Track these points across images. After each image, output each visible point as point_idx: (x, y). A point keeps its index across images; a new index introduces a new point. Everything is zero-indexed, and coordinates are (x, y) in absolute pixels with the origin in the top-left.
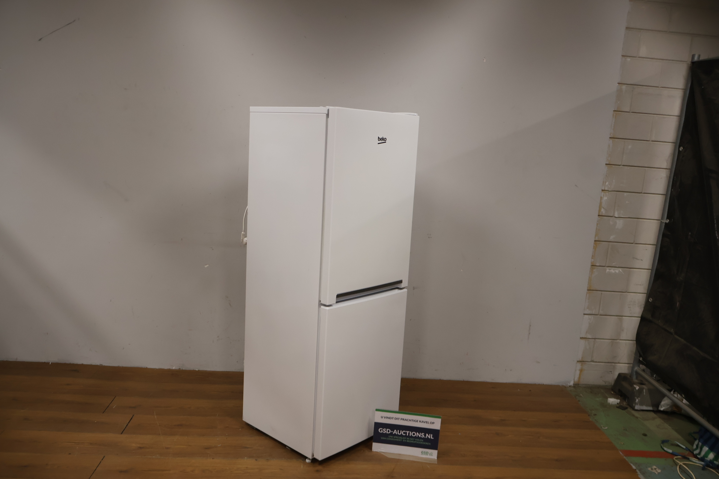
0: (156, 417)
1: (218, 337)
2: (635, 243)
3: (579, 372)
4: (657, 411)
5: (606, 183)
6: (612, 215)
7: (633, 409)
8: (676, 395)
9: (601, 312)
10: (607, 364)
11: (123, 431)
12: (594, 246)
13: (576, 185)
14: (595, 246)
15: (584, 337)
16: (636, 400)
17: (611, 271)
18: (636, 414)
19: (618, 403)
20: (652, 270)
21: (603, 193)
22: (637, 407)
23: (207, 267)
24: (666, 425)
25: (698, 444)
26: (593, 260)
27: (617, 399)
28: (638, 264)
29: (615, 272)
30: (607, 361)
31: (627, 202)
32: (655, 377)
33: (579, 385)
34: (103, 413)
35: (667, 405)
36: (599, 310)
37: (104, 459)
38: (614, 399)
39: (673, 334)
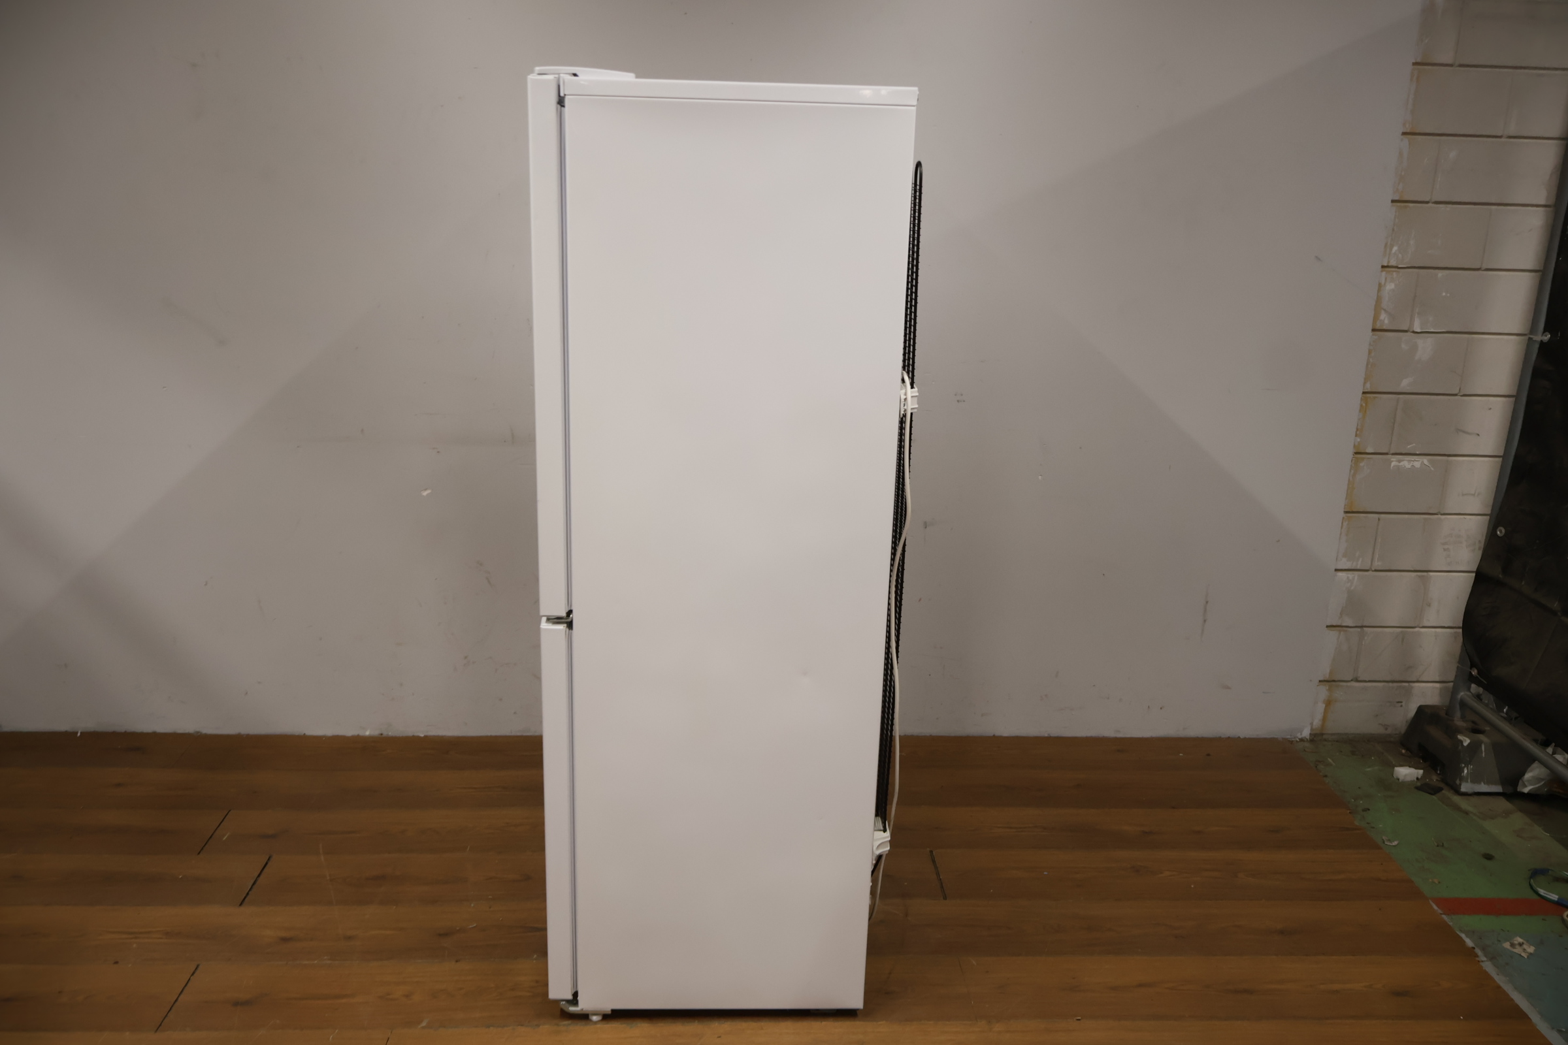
0: (322, 858)
1: (465, 657)
2: (1461, 394)
3: (1324, 705)
4: (1512, 794)
5: (1391, 250)
6: (1405, 328)
7: (1457, 792)
8: (1559, 757)
9: (1377, 564)
10: (1391, 684)
11: (245, 897)
12: (1361, 406)
13: (1317, 258)
14: (1364, 405)
15: (1335, 623)
16: (1463, 772)
17: (1402, 464)
18: (1463, 803)
19: (1420, 777)
20: (1504, 457)
21: (1384, 273)
22: (1464, 788)
23: (428, 494)
24: (1538, 830)
26: (1358, 440)
27: (1416, 768)
28: (1468, 445)
29: (1413, 466)
30: (1388, 679)
31: (1444, 294)
32: (1507, 713)
33: (1325, 737)
34: (199, 853)
35: (1539, 780)
36: (1372, 560)
37: (198, 972)
38: (1408, 767)
39: (1559, 614)
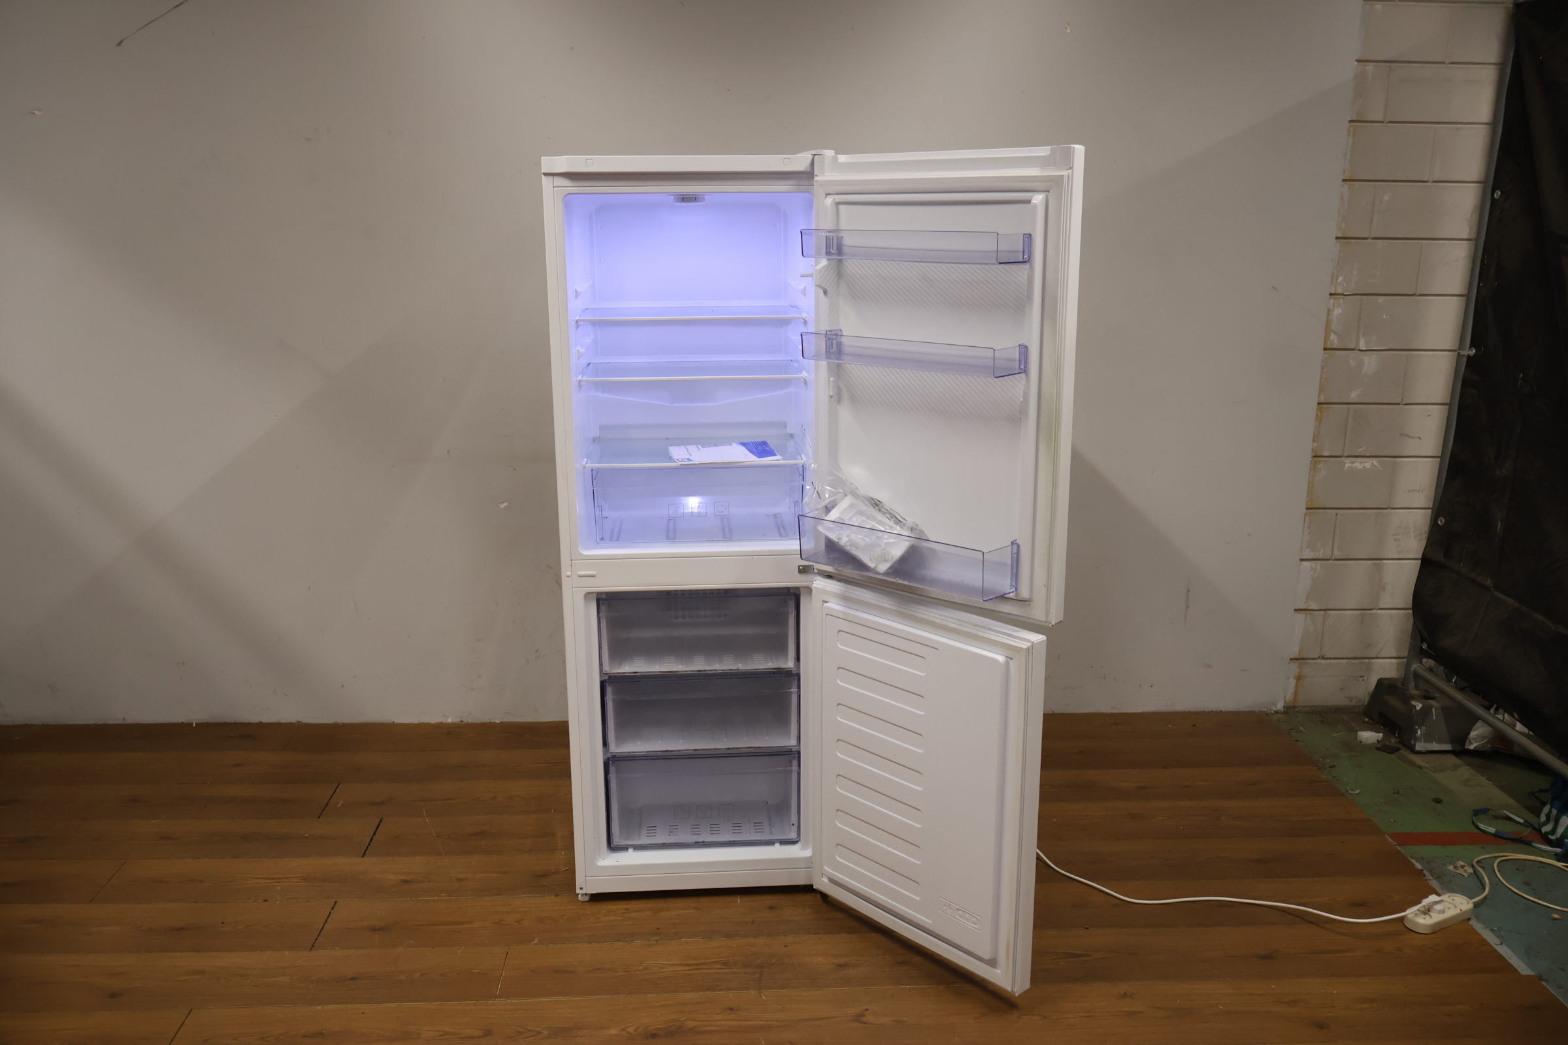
0: (427, 820)
1: (537, 651)
2: (1404, 403)
3: (1295, 681)
4: (1461, 752)
5: (1337, 279)
6: (1352, 347)
7: (1412, 750)
8: (1500, 717)
9: (1337, 554)
10: (1353, 661)
11: (365, 851)
12: (1317, 415)
13: (1273, 287)
14: (1319, 414)
15: (1301, 607)
16: (1417, 733)
17: (1355, 465)
18: (1417, 760)
19: (1380, 740)
20: (1442, 457)
21: (1332, 300)
22: (1419, 746)
23: (505, 507)
24: (1482, 780)
25: (1550, 812)
26: (1316, 445)
27: (1377, 731)
28: (1411, 448)
29: (1365, 467)
30: (1350, 656)
32: (1455, 682)
33: (1297, 709)
34: (319, 817)
35: (1483, 738)
36: (1332, 550)
37: (337, 907)
38: (1369, 732)
39: (1492, 589)
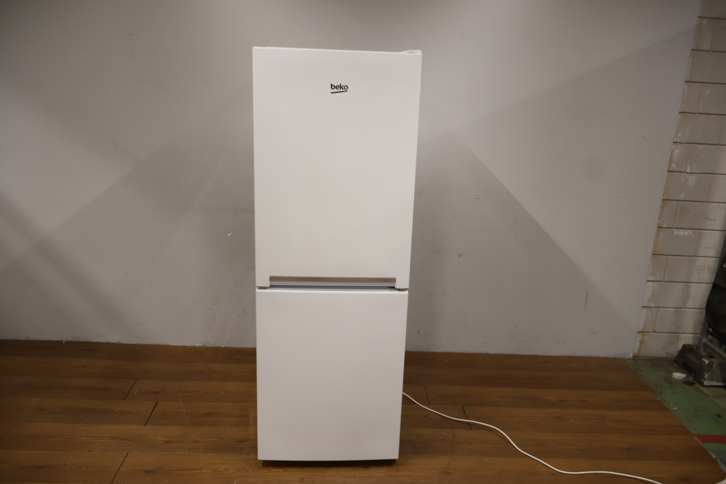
0: (182, 404)
2: (708, 201)
3: (639, 343)
5: (678, 135)
6: (683, 171)
7: (702, 384)
9: (666, 279)
10: (671, 334)
11: (147, 421)
12: (662, 206)
13: (644, 137)
14: (663, 205)
15: (645, 305)
16: (705, 375)
17: (679, 233)
18: (705, 390)
20: (725, 231)
21: (674, 146)
22: (706, 383)
23: (230, 235)
26: (660, 221)
27: (683, 373)
28: (710, 225)
29: (684, 234)
30: (669, 332)
31: (701, 156)
32: (724, 349)
33: (639, 358)
34: (124, 400)
36: (664, 277)
37: (128, 456)
38: (679, 373)
